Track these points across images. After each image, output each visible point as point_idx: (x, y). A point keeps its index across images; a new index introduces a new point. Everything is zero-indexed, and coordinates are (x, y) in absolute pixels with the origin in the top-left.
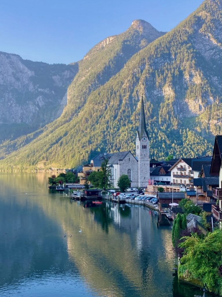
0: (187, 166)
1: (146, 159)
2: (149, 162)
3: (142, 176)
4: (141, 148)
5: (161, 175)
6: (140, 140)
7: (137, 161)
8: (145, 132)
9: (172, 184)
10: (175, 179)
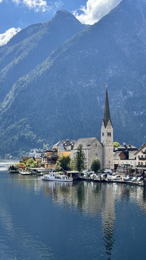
1: (110, 144)
3: (107, 160)
4: (106, 134)
5: (121, 159)
6: (105, 127)
7: (103, 146)
8: (109, 120)
9: (138, 166)
10: (141, 161)
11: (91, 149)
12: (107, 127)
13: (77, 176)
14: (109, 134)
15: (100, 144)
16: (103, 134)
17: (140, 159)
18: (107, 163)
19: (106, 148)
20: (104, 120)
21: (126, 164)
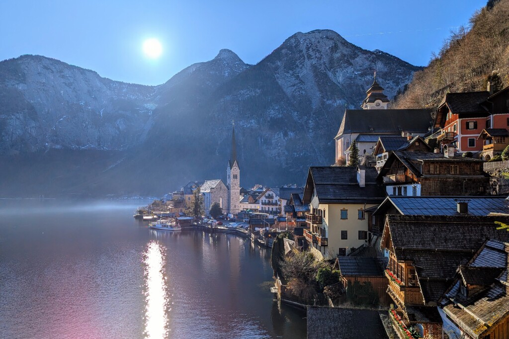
0: (274, 195)
1: (236, 188)
2: (239, 191)
3: (233, 204)
4: (232, 176)
5: (249, 203)
6: (231, 169)
7: (228, 189)
8: (235, 161)
9: (260, 211)
10: (264, 206)
11: (215, 192)
12: (232, 169)
13: (190, 223)
14: (235, 177)
15: (226, 188)
16: (229, 177)
17: (263, 204)
18: (232, 207)
19: (232, 191)
20: (229, 161)
21: (254, 208)
